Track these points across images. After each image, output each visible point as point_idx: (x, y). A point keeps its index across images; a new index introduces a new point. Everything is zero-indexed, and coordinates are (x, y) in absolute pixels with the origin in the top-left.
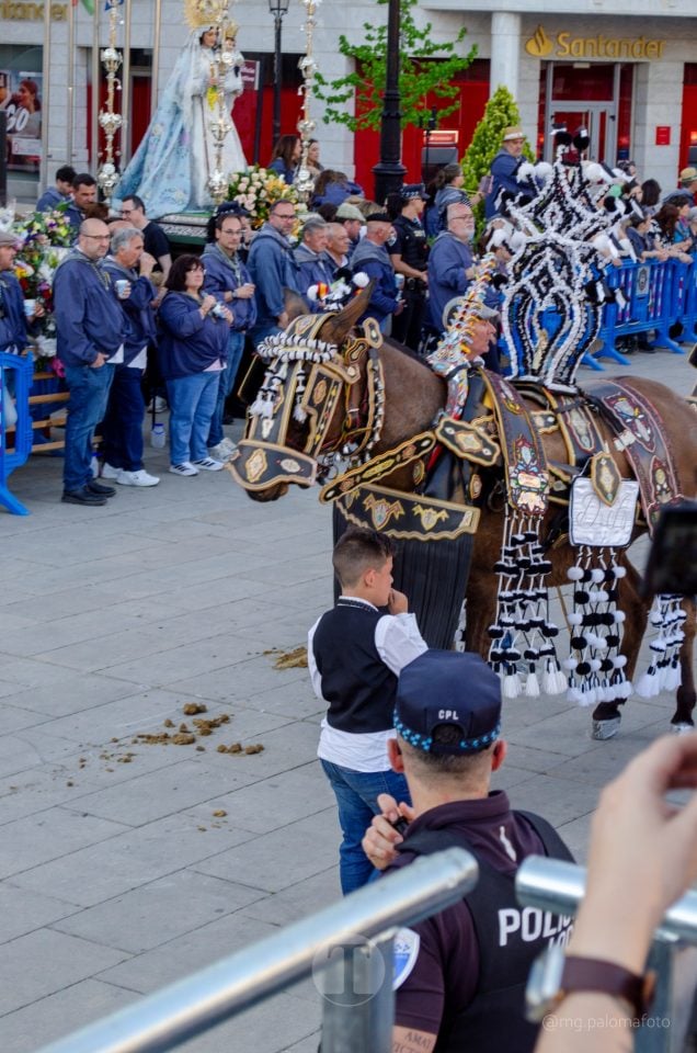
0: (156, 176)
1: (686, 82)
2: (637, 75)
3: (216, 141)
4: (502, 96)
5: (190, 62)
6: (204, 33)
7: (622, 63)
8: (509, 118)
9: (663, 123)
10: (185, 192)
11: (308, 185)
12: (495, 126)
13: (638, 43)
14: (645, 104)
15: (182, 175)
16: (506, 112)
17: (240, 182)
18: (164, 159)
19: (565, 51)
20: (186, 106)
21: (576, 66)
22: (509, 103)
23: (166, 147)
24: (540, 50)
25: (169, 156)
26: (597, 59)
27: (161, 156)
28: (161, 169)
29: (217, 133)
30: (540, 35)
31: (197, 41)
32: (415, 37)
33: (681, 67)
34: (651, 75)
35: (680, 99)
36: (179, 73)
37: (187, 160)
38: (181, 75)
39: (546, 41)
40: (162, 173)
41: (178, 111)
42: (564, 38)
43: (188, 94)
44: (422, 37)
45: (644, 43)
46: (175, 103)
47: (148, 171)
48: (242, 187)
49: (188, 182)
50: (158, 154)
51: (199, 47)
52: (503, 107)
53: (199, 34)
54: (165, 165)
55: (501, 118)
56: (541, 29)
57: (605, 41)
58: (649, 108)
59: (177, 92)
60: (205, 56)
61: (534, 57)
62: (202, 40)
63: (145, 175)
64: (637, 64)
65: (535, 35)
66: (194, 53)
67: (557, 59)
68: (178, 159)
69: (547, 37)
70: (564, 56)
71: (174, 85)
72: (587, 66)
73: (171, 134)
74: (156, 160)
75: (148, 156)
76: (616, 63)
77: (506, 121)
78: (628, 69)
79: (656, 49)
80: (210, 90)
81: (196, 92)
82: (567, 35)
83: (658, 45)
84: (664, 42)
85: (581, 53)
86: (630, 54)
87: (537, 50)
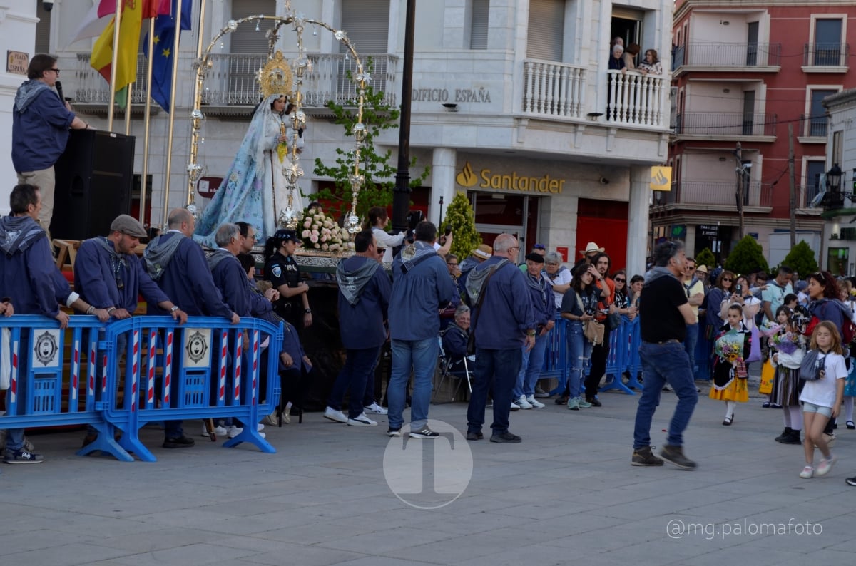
0: (234, 214)
1: (579, 214)
2: (541, 206)
3: (289, 184)
4: (461, 201)
5: (263, 123)
6: (275, 100)
7: (531, 196)
8: (466, 218)
9: (562, 244)
10: (258, 229)
11: (356, 228)
12: (455, 224)
13: (544, 180)
14: (549, 229)
15: (255, 215)
16: (464, 213)
17: (304, 220)
18: (240, 201)
19: (487, 183)
20: (259, 159)
21: (495, 196)
22: (466, 207)
23: (241, 191)
24: (467, 182)
25: (245, 198)
26: (511, 191)
27: (238, 198)
28: (238, 208)
29: (290, 178)
30: (468, 170)
31: (269, 107)
32: (377, 161)
33: (576, 200)
34: (552, 207)
35: (575, 227)
36: (254, 131)
37: (259, 202)
38: (255, 135)
39: (472, 175)
40: (239, 213)
41: (251, 163)
42: (486, 174)
43: (261, 149)
44: (383, 161)
45: (547, 181)
46: (250, 156)
47: (226, 211)
48: (307, 224)
49: (261, 220)
50: (235, 195)
51: (270, 112)
52: (462, 209)
53: (270, 101)
54: (241, 206)
55: (460, 218)
56: (468, 165)
57: (517, 178)
58: (552, 232)
59: (252, 147)
60: (275, 120)
61: (462, 187)
62: (273, 106)
63: (223, 214)
64: (542, 197)
65: (463, 170)
66: (265, 117)
67: (480, 189)
68: (251, 201)
69: (473, 172)
70: (485, 188)
71: (249, 141)
72: (502, 197)
73: (246, 181)
74: (234, 200)
75: (226, 200)
76: (526, 195)
77: (464, 220)
78: (534, 201)
79: (557, 186)
80: (280, 145)
81: (268, 148)
82: (489, 171)
83: (559, 182)
84: (564, 181)
85: (499, 186)
86: (537, 189)
87: (465, 182)
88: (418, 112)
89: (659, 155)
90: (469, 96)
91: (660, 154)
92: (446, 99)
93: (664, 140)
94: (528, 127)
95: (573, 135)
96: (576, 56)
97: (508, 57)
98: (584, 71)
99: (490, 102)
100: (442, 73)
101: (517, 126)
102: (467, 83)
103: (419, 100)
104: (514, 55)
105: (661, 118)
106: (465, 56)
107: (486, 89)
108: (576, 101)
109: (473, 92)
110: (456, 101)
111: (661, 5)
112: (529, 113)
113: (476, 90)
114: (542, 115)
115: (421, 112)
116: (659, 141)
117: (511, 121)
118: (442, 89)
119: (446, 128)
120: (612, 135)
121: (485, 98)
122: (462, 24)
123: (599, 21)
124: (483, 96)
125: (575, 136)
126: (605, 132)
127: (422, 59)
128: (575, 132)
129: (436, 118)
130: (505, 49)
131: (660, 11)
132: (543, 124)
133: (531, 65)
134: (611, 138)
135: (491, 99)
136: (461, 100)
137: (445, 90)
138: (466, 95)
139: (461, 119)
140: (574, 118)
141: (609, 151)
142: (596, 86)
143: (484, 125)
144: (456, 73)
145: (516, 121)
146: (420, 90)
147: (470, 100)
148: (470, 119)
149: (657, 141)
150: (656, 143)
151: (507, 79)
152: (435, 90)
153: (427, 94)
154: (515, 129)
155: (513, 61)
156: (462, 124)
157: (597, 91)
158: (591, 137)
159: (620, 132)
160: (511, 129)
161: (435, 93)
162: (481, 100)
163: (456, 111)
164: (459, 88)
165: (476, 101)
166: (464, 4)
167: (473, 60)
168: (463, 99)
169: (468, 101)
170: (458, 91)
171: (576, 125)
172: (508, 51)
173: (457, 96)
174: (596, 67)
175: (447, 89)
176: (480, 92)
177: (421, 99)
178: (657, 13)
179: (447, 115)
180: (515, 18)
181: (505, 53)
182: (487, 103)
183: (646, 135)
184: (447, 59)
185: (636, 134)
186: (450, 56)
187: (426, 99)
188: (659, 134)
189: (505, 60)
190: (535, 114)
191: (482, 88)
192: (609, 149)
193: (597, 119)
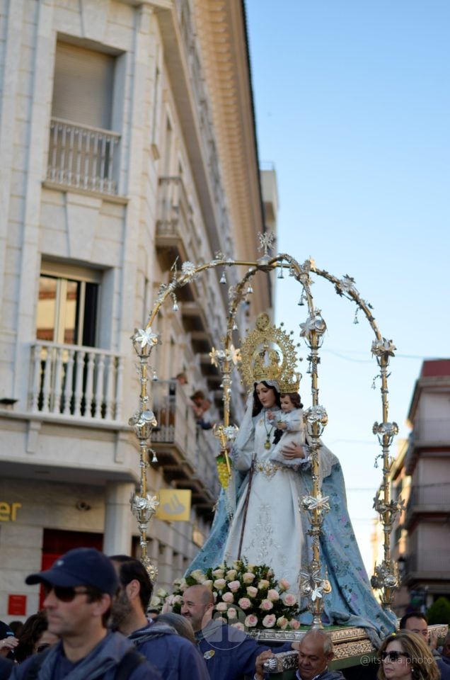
1: (45, 548)
9: (17, 593)
33: (40, 533)
79: (7, 511)
83: (11, 507)
84: (19, 505)
89: (116, 462)
91: (118, 459)
93: (123, 440)
105: (119, 410)
111: (122, 261)
116: (115, 441)
120: (34, 430)
123: (19, 276)
126: (21, 426)
131: (121, 268)
134: (33, 435)
141: (31, 453)
142: (13, 363)
149: (112, 441)
150: (110, 445)
157: (14, 371)
159: (49, 428)
174: (13, 337)
178: (116, 272)
183: (95, 434)
185: (78, 432)
188: (115, 432)
192: (29, 450)
193: (12, 408)
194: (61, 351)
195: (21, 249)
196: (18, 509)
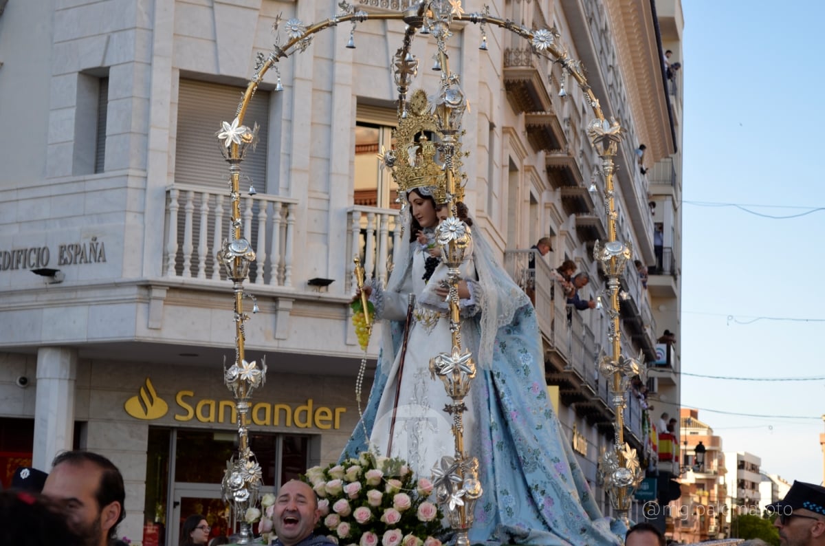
2: (312, 451)
7: (282, 435)
19: (187, 414)
24: (146, 413)
30: (148, 392)
34: (323, 452)
39: (158, 401)
42: (185, 398)
45: (309, 408)
56: (148, 383)
61: (137, 421)
64: (311, 436)
65: (140, 392)
69: (158, 395)
76: (278, 434)
79: (330, 417)
82: (191, 394)
83: (333, 412)
84: (343, 410)
85: (212, 418)
86: (289, 423)
87: (144, 413)
88: (9, 289)
90: (76, 255)
92: (47, 264)
94: (166, 302)
95: (270, 317)
96: (282, 183)
97: (132, 183)
98: (292, 207)
99: (104, 261)
100: (45, 220)
101: (147, 301)
102: (76, 233)
103: (12, 269)
104: (146, 178)
106: (74, 188)
107: (99, 241)
108: (275, 257)
109: (82, 246)
110: (60, 264)
112: (172, 277)
113: (86, 243)
114: (202, 280)
115: (13, 288)
117: (134, 292)
118: (42, 247)
119: (48, 312)
121: (98, 255)
122: (70, 135)
123: (330, 126)
124: (95, 252)
125: (276, 317)
127: (18, 200)
128: (275, 311)
129: (33, 298)
130: (128, 168)
132: (204, 298)
133: (175, 194)
135: (107, 258)
136: (65, 262)
137: (44, 248)
138: (73, 253)
139: (68, 295)
140: (274, 287)
141: (352, 345)
142: (326, 235)
143: (98, 303)
144: (62, 218)
145: (144, 292)
146: (14, 252)
147: (78, 261)
148: (80, 294)
151: (131, 219)
152: (31, 250)
153: (22, 257)
154: (142, 307)
155: (145, 189)
156: (69, 304)
157: (327, 244)
158: (311, 321)
160: (133, 306)
161: (33, 252)
162: (92, 260)
163: (60, 282)
164: (63, 245)
165: (86, 262)
166: (74, 103)
167: (85, 192)
168: (69, 261)
169: (75, 263)
170: (62, 248)
171: (274, 299)
172: (131, 172)
173: (61, 257)
174: (325, 203)
175: (48, 246)
176: (92, 244)
177: (14, 266)
179: (47, 290)
180: (147, 116)
181: (128, 175)
182: (101, 263)
184: (51, 196)
186: (55, 190)
187: (20, 266)
189: (127, 187)
190: (187, 278)
191: (95, 239)
192: (348, 342)
193: (327, 290)
194: (386, 217)
195: (331, 92)
196: (341, 413)
